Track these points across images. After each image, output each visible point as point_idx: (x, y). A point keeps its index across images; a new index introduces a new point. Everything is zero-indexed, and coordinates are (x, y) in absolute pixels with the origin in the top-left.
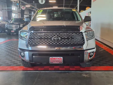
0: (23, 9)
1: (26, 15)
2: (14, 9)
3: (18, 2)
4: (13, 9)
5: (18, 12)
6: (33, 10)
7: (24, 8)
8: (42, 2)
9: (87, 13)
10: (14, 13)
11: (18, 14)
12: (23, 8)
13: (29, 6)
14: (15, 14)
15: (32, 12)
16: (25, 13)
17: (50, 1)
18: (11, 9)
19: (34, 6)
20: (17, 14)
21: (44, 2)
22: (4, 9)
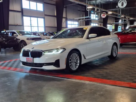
0: (104, 17)
1: (111, 24)
3: (96, 10)
7: (105, 15)
10: (93, 23)
12: (103, 15)
18: (90, 18)
22: (81, 19)
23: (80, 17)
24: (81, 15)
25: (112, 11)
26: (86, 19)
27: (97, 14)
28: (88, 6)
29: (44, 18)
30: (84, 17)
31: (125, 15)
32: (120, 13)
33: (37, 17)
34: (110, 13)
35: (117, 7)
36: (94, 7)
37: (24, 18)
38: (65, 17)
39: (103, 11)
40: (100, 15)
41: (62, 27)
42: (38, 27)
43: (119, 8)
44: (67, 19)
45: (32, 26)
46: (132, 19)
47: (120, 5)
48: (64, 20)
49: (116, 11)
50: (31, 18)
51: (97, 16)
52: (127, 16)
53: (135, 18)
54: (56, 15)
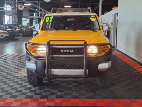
0: (21, 9)
4: (5, 9)
5: (13, 14)
6: (35, 10)
7: (22, 7)
9: (113, 16)
11: (14, 16)
13: (30, 5)
14: (8, 16)
15: (35, 14)
16: (24, 15)
18: (3, 9)
20: (12, 16)
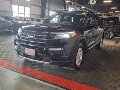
2: (71, 10)
3: (72, 5)
8: (93, 2)
12: (78, 9)
17: (105, 2)
19: (88, 8)
21: (95, 2)
23: (60, 9)
24: (61, 7)
25: (85, 6)
26: (64, 10)
27: (73, 7)
28: (66, 1)
29: (30, 7)
30: (64, 9)
31: (94, 10)
32: (90, 8)
33: (25, 6)
34: (83, 7)
35: (89, 3)
36: (71, 2)
37: (13, 6)
38: (48, 8)
39: (78, 6)
40: (76, 8)
41: (45, 15)
42: (25, 14)
43: (90, 4)
44: (49, 9)
45: (19, 13)
46: (99, 13)
47: (91, 2)
48: (47, 10)
49: (88, 7)
50: (19, 6)
51: (73, 9)
52: (96, 11)
53: (101, 13)
54: (40, 5)
